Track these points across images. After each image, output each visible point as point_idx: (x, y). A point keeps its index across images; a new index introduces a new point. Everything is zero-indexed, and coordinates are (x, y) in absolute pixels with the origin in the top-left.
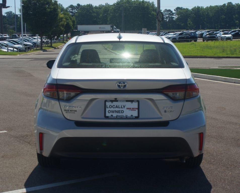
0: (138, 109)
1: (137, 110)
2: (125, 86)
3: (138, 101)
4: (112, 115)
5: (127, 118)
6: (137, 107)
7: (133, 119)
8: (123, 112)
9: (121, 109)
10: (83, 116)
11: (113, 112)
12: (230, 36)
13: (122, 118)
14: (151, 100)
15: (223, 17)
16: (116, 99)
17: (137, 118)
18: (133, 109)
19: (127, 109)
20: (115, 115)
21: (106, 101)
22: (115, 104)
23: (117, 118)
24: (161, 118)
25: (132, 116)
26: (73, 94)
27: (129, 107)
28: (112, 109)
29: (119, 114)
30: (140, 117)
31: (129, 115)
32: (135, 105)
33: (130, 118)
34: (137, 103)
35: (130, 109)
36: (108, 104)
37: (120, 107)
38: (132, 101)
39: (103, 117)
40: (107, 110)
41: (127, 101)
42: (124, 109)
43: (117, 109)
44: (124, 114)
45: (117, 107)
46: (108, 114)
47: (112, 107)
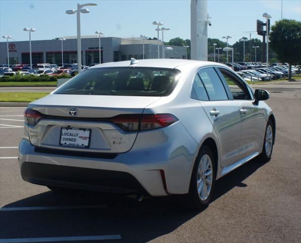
0: (90, 138)
1: (88, 139)
3: (90, 130)
4: (66, 143)
5: (78, 147)
6: (88, 136)
7: (83, 148)
8: (75, 140)
9: (74, 137)
10: (42, 142)
11: (67, 139)
13: (73, 146)
16: (69, 126)
17: (87, 147)
18: (85, 138)
19: (80, 137)
20: (68, 143)
21: (62, 128)
22: (70, 131)
23: (69, 146)
24: (110, 149)
25: (83, 145)
27: (81, 136)
28: (66, 137)
29: (71, 143)
30: (91, 146)
31: (80, 144)
32: (87, 134)
33: (81, 148)
34: (89, 132)
35: (82, 137)
36: (64, 131)
37: (74, 135)
38: (84, 130)
39: (58, 144)
40: (62, 137)
41: (80, 129)
42: (77, 138)
43: (71, 137)
44: (76, 143)
45: (71, 135)
46: (63, 142)
47: (66, 134)
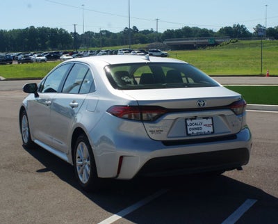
0: (213, 124)
1: (212, 126)
2: (204, 104)
3: (212, 118)
4: (193, 133)
5: (205, 134)
6: (211, 123)
7: (210, 134)
8: (201, 129)
9: (199, 126)
10: (169, 135)
11: (193, 129)
12: (44, 58)
13: (201, 135)
14: (223, 116)
15: (27, 40)
16: (195, 117)
17: (213, 133)
18: (209, 126)
19: (204, 125)
20: (195, 132)
21: (186, 120)
22: (194, 121)
23: (197, 135)
24: (230, 132)
25: (209, 131)
26: (155, 114)
28: (192, 127)
29: (199, 131)
30: (215, 132)
31: (206, 131)
32: (209, 121)
34: (211, 120)
35: (207, 125)
36: (189, 122)
37: (198, 124)
38: (207, 118)
39: (185, 134)
40: (188, 127)
41: (204, 118)
43: (196, 126)
44: (202, 131)
46: (189, 132)
47: (192, 124)
